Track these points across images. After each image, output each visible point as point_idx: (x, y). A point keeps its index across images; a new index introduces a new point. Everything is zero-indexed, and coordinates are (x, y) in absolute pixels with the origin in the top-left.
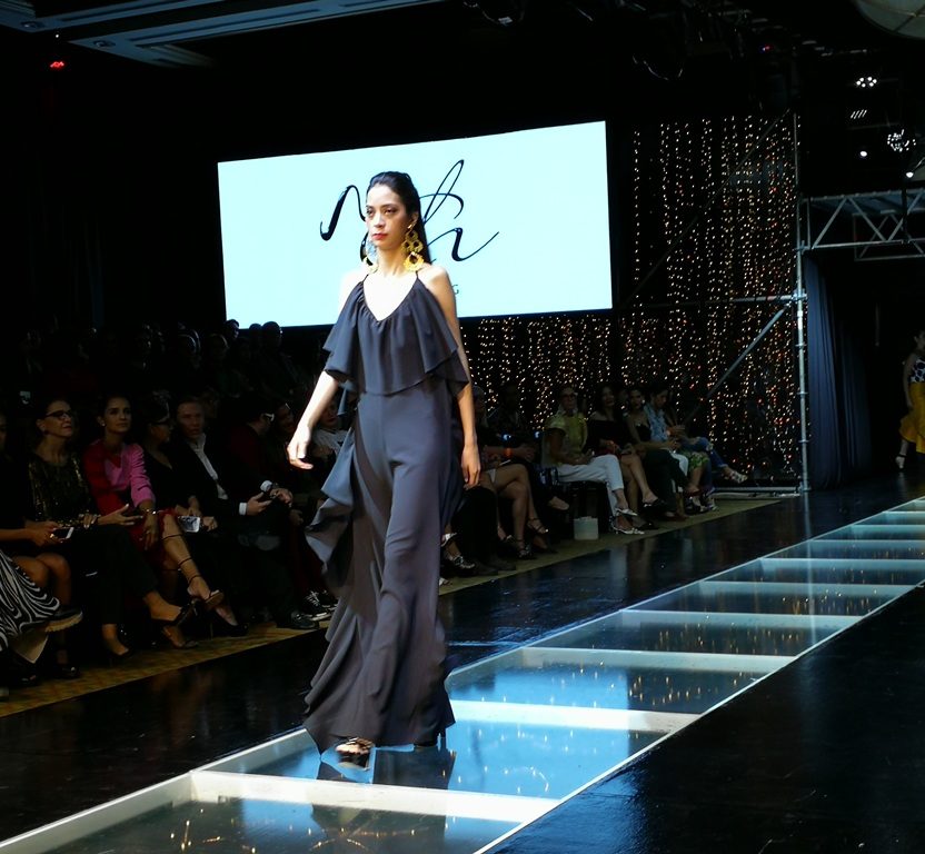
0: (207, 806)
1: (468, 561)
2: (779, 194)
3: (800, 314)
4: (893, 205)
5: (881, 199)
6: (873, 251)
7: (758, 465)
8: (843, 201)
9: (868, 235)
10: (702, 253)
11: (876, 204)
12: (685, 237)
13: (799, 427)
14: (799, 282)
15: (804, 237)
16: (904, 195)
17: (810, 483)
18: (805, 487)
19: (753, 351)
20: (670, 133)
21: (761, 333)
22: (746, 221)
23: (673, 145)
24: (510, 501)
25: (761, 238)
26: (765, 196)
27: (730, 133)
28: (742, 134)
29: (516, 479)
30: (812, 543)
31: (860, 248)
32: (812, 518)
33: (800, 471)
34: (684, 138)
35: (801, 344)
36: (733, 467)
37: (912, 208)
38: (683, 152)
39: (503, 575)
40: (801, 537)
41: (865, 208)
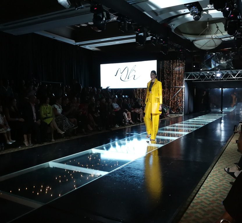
0: (94, 154)
1: (133, 122)
2: (182, 72)
3: (184, 89)
4: (198, 74)
5: (197, 73)
6: (195, 80)
7: (177, 111)
8: (191, 73)
9: (195, 78)
10: (170, 80)
11: (196, 74)
12: (168, 77)
13: (183, 106)
14: (184, 84)
15: (185, 78)
16: (200, 73)
17: (184, 114)
18: (183, 114)
19: (177, 94)
20: (166, 62)
21: (178, 92)
22: (177, 75)
23: (166, 64)
24: (140, 114)
25: (179, 78)
26: (179, 72)
27: (175, 63)
28: (177, 63)
29: (141, 111)
30: (183, 122)
31: (193, 80)
32: (184, 119)
33: (183, 112)
34: (168, 63)
35: (184, 93)
36: (173, 111)
37: (201, 74)
38: (168, 65)
39: (138, 125)
40: (182, 121)
41: (194, 74)
